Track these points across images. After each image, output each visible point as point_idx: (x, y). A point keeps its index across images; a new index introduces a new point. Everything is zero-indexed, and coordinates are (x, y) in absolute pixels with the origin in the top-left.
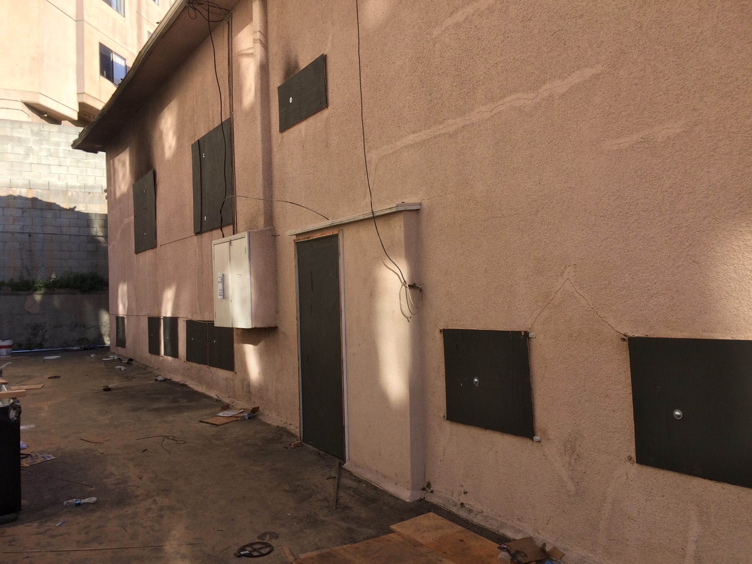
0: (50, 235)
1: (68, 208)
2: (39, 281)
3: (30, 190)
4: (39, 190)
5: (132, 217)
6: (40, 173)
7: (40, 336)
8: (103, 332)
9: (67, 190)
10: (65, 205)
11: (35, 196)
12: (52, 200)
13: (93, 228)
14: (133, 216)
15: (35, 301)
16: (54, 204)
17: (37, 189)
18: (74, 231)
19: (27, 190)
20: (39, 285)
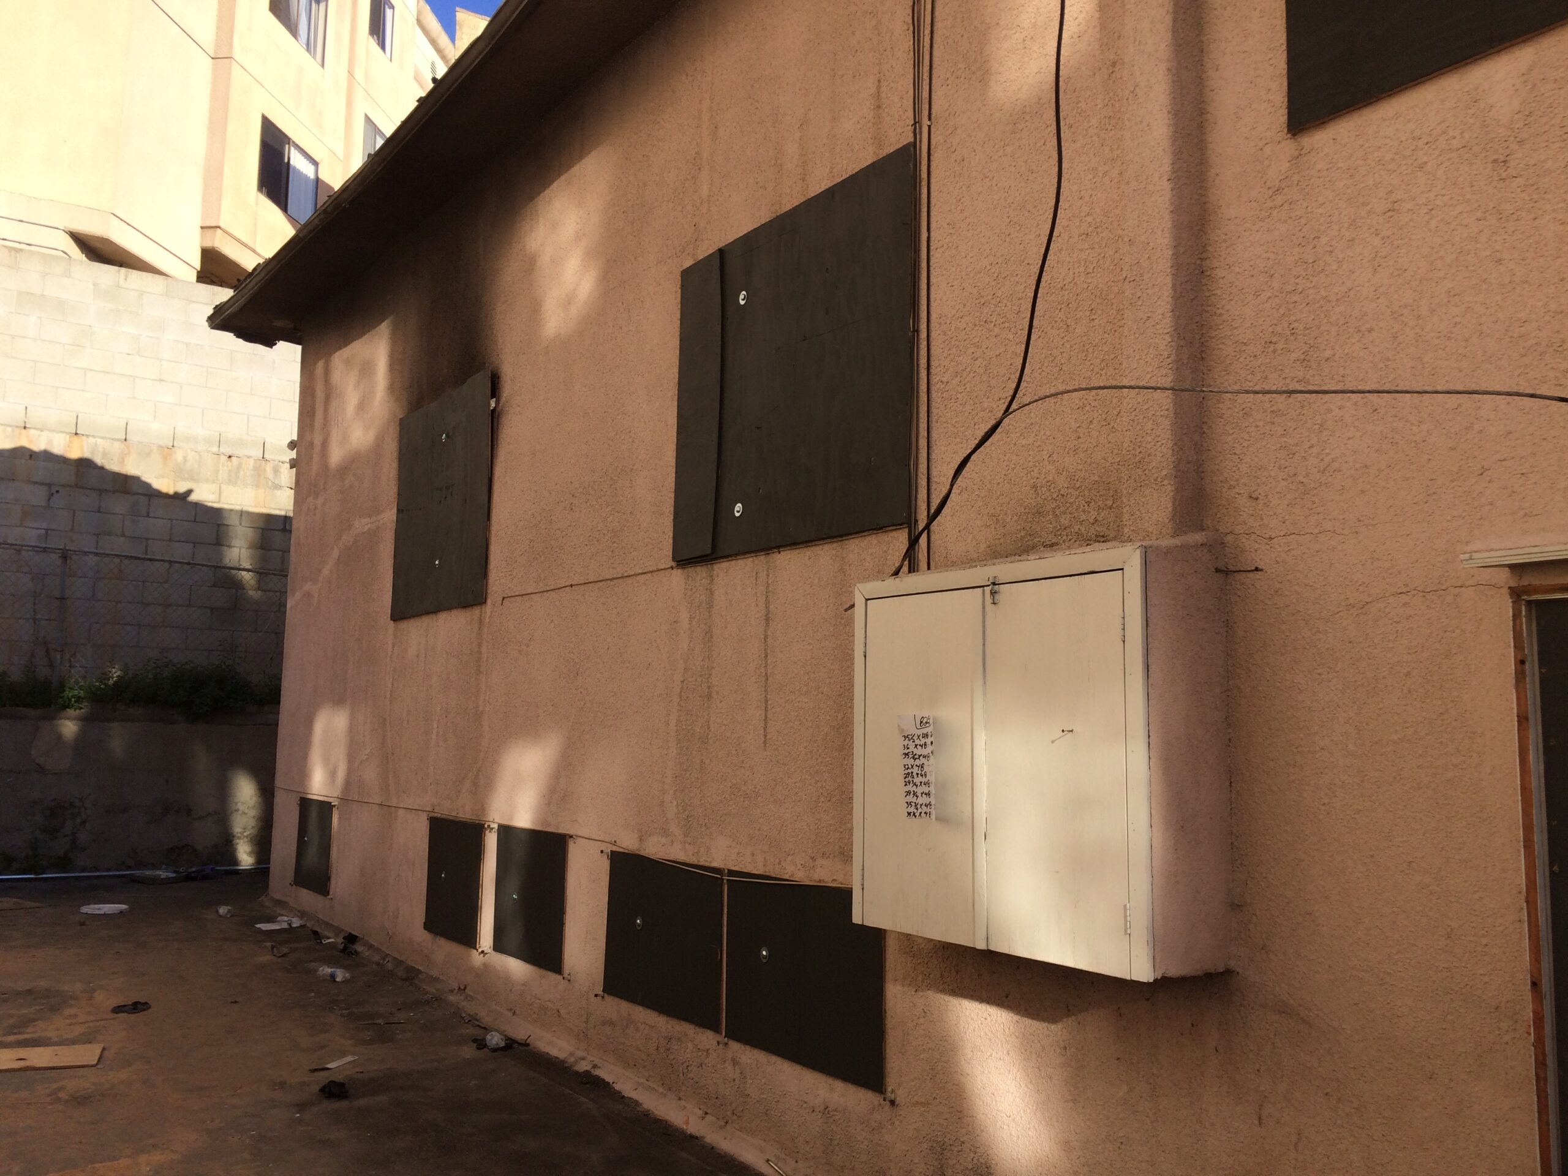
0: (117, 560)
1: (171, 492)
2: (77, 682)
3: (76, 439)
4: (99, 441)
5: (390, 516)
6: (107, 395)
7: (66, 836)
8: (237, 829)
9: (173, 446)
10: (164, 484)
11: (87, 454)
12: (131, 468)
13: (230, 546)
14: (395, 511)
15: (59, 737)
16: (136, 479)
17: (94, 437)
18: (182, 552)
19: (68, 439)
20: (76, 692)
